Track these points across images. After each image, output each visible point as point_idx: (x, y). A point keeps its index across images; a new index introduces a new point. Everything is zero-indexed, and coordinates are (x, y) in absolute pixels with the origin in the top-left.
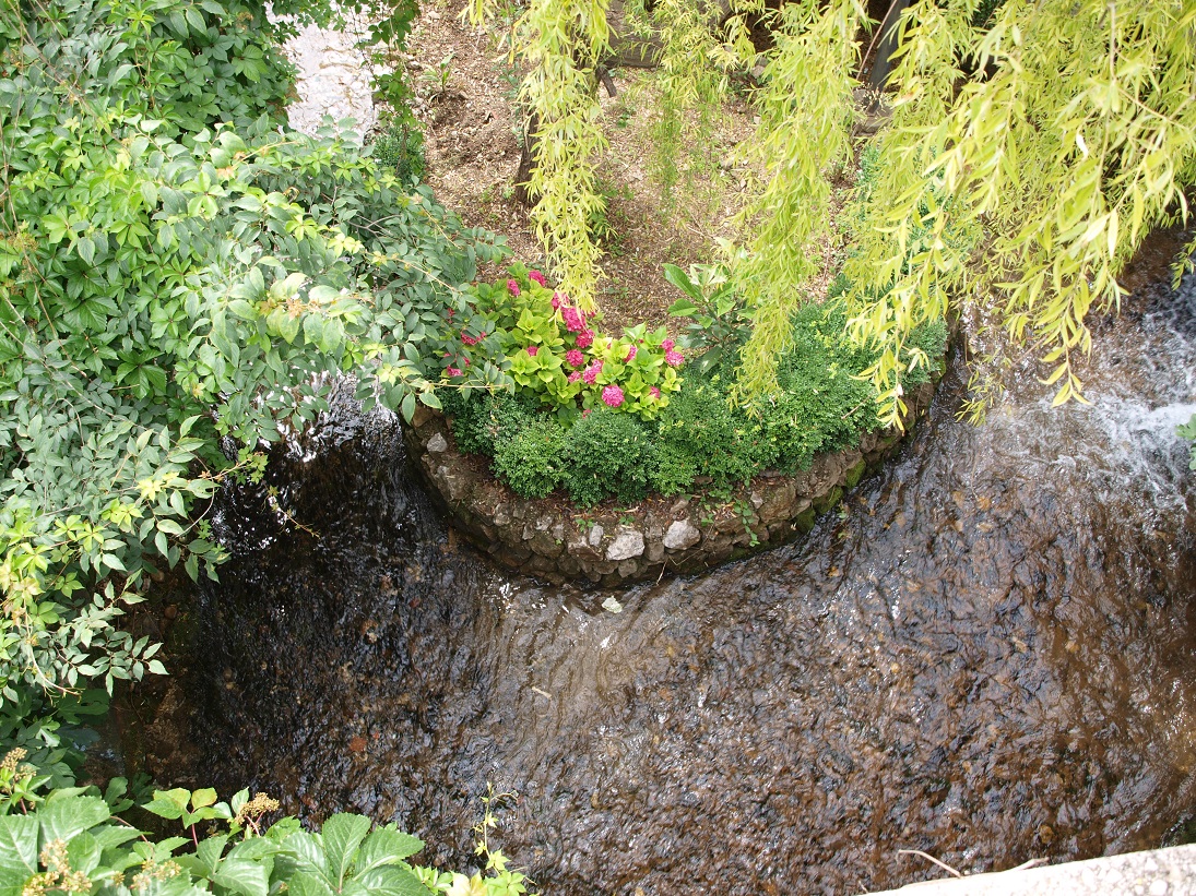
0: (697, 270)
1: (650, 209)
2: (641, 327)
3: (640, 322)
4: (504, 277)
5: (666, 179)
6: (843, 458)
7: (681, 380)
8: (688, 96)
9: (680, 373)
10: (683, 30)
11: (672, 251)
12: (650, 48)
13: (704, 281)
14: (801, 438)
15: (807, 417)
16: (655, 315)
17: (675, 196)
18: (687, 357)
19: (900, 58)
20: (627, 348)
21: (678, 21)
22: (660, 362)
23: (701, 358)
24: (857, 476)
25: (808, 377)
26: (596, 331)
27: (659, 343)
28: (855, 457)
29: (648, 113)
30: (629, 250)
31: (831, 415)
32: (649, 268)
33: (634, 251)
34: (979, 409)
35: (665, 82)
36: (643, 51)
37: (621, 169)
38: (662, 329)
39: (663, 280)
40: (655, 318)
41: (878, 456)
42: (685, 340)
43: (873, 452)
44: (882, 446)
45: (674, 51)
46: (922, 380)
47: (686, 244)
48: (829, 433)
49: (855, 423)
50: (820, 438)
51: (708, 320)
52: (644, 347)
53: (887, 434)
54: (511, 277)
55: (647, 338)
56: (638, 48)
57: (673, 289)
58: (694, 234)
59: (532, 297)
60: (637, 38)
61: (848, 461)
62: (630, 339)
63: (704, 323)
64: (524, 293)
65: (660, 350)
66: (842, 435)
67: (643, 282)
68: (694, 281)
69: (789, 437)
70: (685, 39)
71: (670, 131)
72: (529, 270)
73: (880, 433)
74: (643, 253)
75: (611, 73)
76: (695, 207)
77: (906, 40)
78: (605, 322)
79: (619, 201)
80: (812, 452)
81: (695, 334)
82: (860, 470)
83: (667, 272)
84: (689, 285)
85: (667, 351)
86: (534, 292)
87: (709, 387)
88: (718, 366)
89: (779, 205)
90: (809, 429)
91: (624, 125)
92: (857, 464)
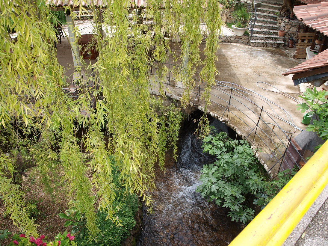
0: (68, 211)
1: (49, 201)
2: (59, 235)
3: (58, 233)
4: (12, 241)
5: (50, 192)
6: (129, 240)
7: (76, 243)
8: (47, 170)
9: (75, 241)
10: (39, 154)
11: (60, 209)
12: (32, 162)
13: (71, 213)
14: (115, 241)
15: (114, 235)
16: (62, 229)
17: (55, 195)
18: (76, 236)
19: (86, 146)
20: (57, 242)
21: (37, 153)
22: (68, 241)
23: (80, 234)
24: (135, 242)
25: (109, 224)
26: (46, 242)
27: (66, 236)
28: (132, 238)
29: (39, 177)
30: (48, 215)
31: (119, 231)
32: (55, 217)
33: (49, 214)
34: (151, 210)
35: (39, 169)
36: (31, 163)
37: (37, 194)
38: (65, 232)
39: (60, 219)
40: (62, 230)
41: (137, 234)
42: (73, 232)
43: (135, 234)
44: (137, 231)
45: (39, 160)
46: (137, 210)
47: (63, 206)
48: (122, 236)
49: (126, 229)
50: (120, 238)
51: (76, 223)
52: (62, 239)
53: (136, 228)
54: (14, 240)
55: (62, 237)
56: (29, 163)
57: (64, 220)
58: (64, 202)
59: (23, 242)
60: (27, 161)
61: (130, 240)
62: (57, 239)
63: (76, 225)
64: (20, 242)
65: (67, 238)
66: (125, 234)
67: (55, 221)
68: (68, 215)
69: (112, 242)
70: (40, 156)
71: (46, 180)
72: (19, 235)
73: (134, 228)
74: (52, 214)
75: (24, 171)
76: (61, 195)
77: (86, 142)
78: (48, 238)
79: (40, 203)
80: (119, 243)
81: (75, 229)
82: (135, 240)
83: (60, 216)
84: (68, 217)
85: (69, 237)
86: (23, 240)
87: (85, 241)
88: (85, 234)
89: (77, 187)
90: (116, 237)
91: (33, 183)
92: (133, 239)
